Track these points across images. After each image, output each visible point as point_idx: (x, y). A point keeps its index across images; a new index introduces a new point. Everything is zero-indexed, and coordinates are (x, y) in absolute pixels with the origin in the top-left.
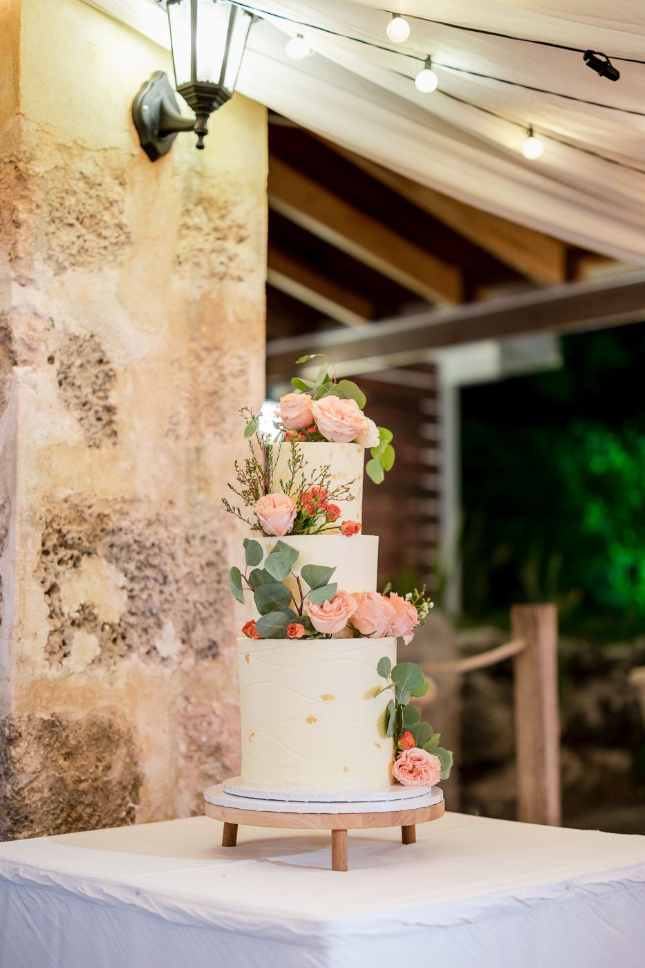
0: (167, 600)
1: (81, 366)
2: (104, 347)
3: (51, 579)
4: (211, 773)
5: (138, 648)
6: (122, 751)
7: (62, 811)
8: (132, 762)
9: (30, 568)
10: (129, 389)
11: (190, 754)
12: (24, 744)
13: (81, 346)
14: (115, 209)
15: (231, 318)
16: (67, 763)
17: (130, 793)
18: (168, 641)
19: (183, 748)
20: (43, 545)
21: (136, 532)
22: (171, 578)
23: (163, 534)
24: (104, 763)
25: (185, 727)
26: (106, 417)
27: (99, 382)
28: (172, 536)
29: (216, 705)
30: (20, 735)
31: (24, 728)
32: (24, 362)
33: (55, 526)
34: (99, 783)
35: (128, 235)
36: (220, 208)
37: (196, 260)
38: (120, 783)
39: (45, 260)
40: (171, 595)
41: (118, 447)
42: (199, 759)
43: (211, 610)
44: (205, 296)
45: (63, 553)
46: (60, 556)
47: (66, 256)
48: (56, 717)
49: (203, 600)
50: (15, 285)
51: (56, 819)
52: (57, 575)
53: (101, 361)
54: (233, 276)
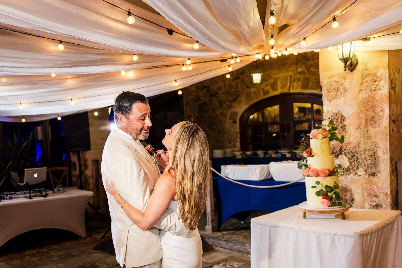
2: (342, 113)
4: (375, 201)
5: (352, 173)
6: (349, 193)
8: (352, 195)
10: (349, 121)
11: (368, 196)
13: (337, 114)
14: (343, 85)
15: (377, 99)
17: (351, 201)
18: (361, 172)
19: (366, 194)
21: (351, 149)
23: (358, 149)
24: (344, 195)
25: (366, 190)
26: (344, 127)
27: (342, 120)
28: (360, 150)
29: (375, 186)
35: (347, 89)
36: (373, 75)
37: (366, 89)
38: (349, 199)
39: (327, 100)
41: (346, 133)
42: (371, 197)
43: (373, 166)
44: (369, 96)
47: (332, 98)
49: (370, 163)
53: (342, 116)
54: (378, 89)
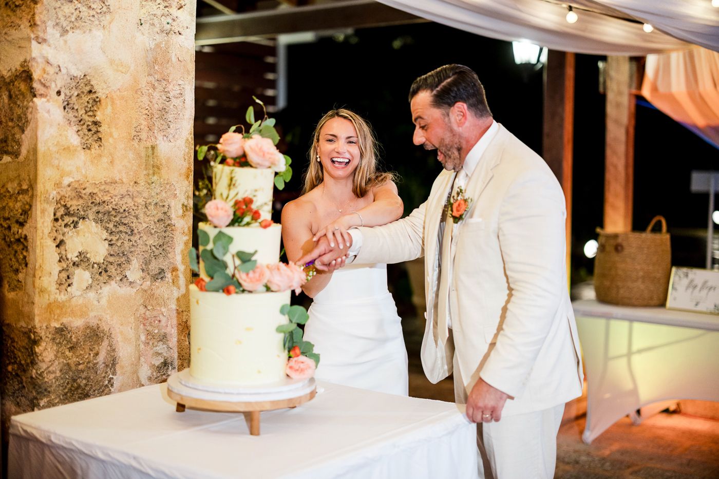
0: (133, 245)
1: (78, 95)
2: (92, 83)
3: (60, 237)
4: (160, 352)
5: (115, 277)
6: (105, 343)
7: (68, 383)
8: (112, 350)
9: (47, 231)
10: (109, 109)
11: (147, 341)
12: (43, 344)
13: (78, 83)
15: (174, 59)
16: (71, 354)
17: (111, 369)
18: (134, 272)
19: (143, 338)
20: (55, 215)
21: (114, 203)
22: (136, 231)
23: (131, 203)
24: (94, 352)
25: (144, 325)
26: (94, 129)
27: (90, 106)
28: (136, 204)
29: (163, 310)
30: (41, 338)
31: (43, 333)
32: (41, 95)
33: (63, 203)
34: (91, 365)
35: (108, 7)
37: (151, 22)
38: (104, 363)
39: (54, 27)
40: (135, 241)
41: (102, 148)
42: (153, 344)
43: (161, 249)
44: (158, 45)
45: (68, 220)
46: (65, 222)
47: (68, 22)
48: (64, 326)
49: (155, 243)
50: (34, 43)
51: (64, 389)
52: (63, 234)
53: (90, 92)
54: (176, 31)
